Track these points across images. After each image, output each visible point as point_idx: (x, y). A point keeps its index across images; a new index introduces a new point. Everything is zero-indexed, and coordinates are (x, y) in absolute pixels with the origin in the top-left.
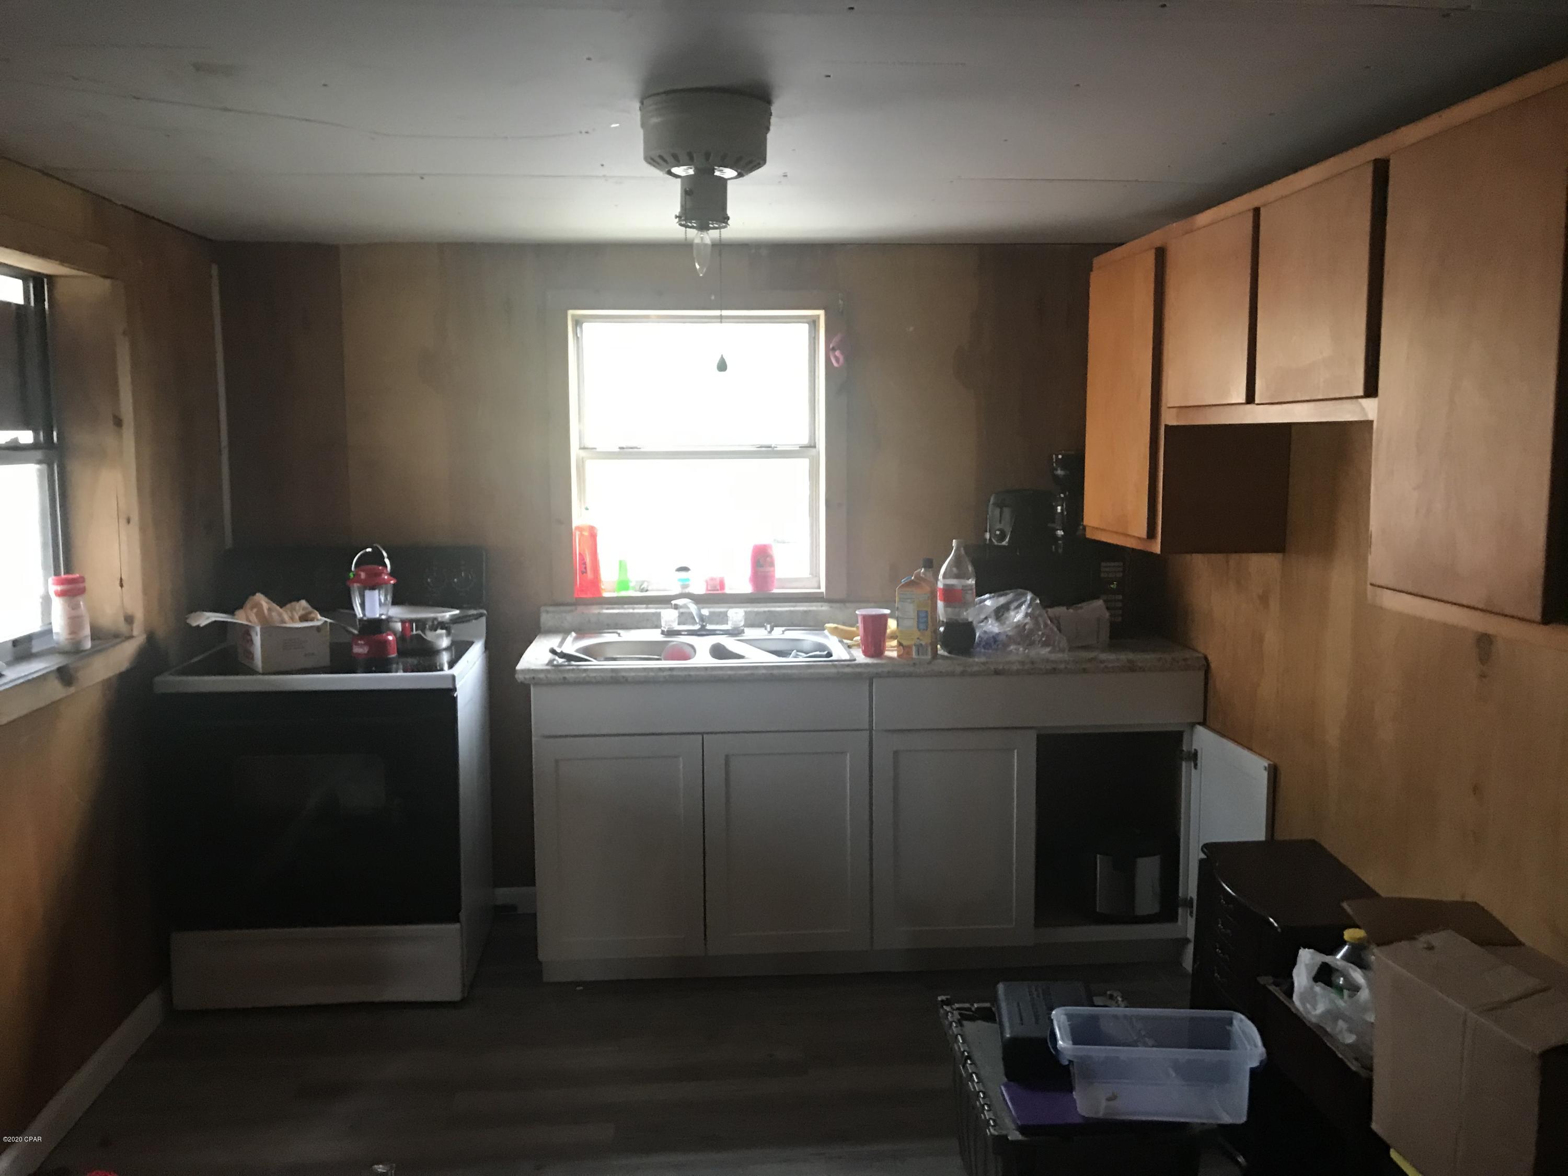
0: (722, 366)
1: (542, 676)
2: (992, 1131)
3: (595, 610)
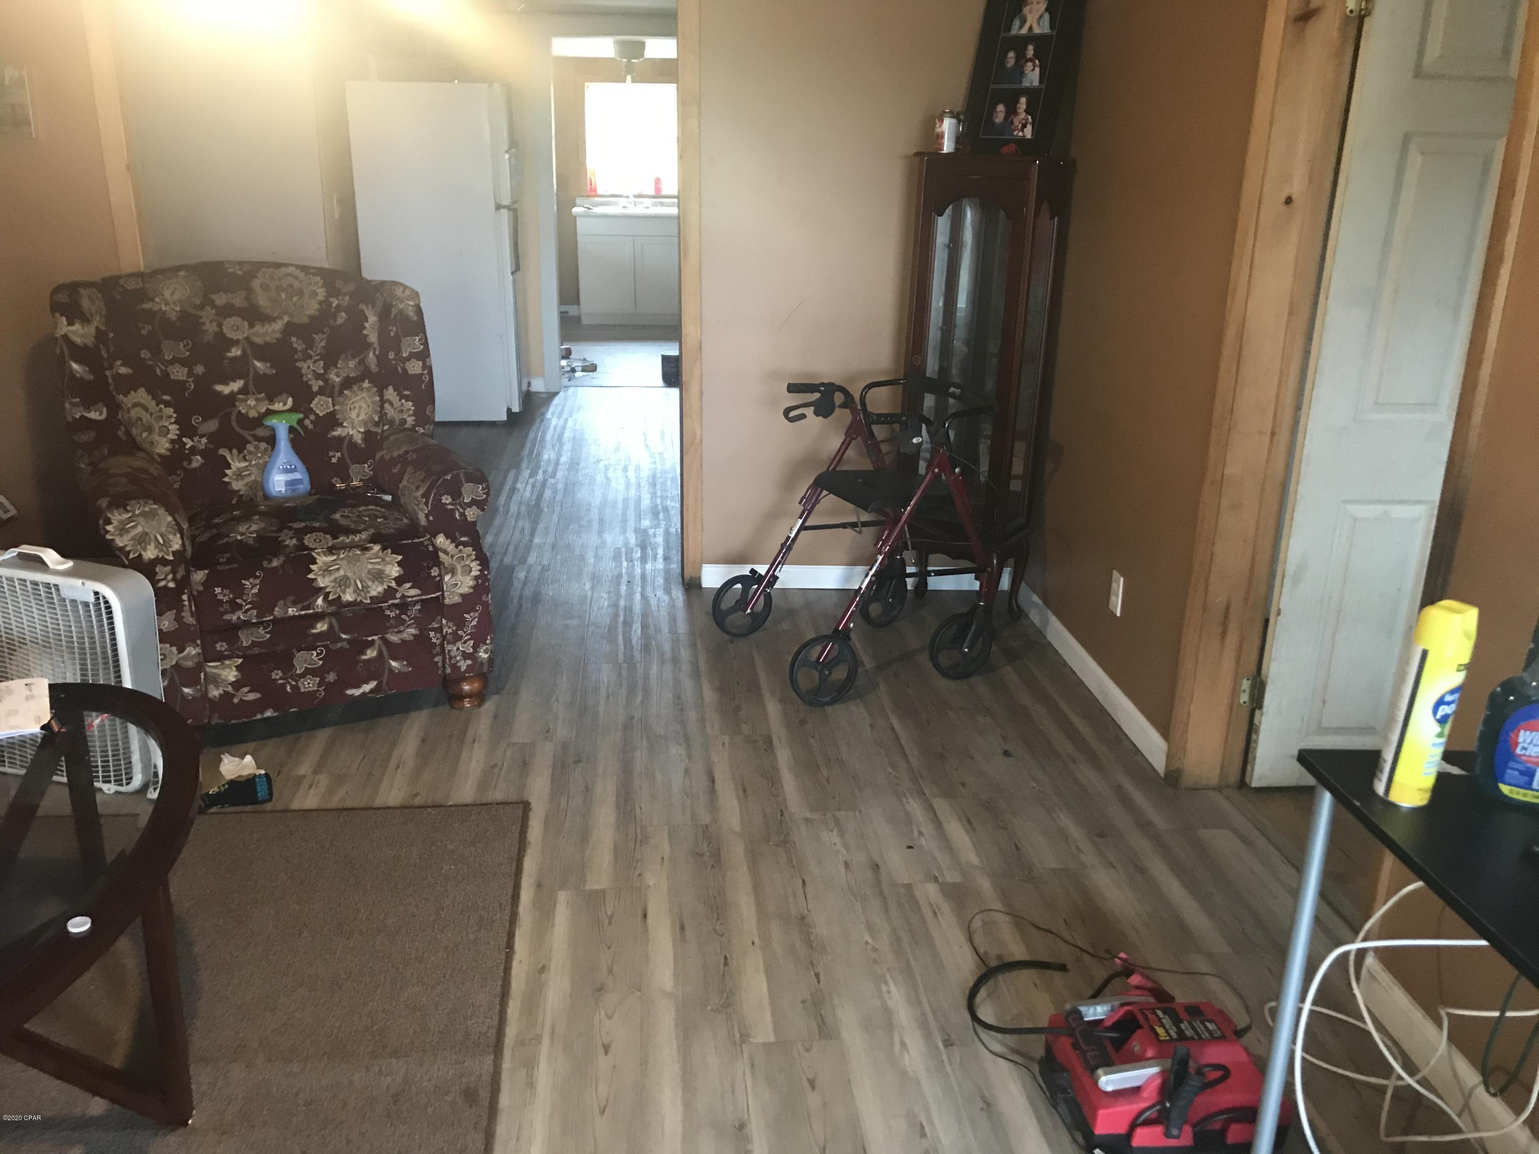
1: (581, 214)
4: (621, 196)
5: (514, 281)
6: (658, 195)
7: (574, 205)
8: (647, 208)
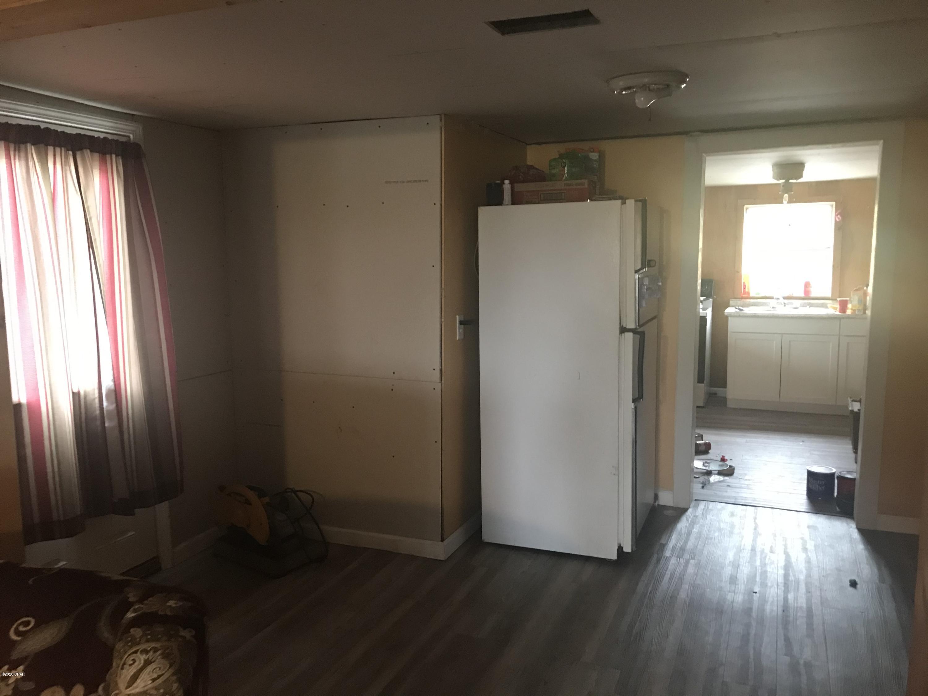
0: (790, 225)
1: (732, 314)
2: (850, 409)
3: (748, 300)
4: (771, 298)
5: (636, 409)
6: (807, 296)
7: (728, 306)
8: (796, 308)
